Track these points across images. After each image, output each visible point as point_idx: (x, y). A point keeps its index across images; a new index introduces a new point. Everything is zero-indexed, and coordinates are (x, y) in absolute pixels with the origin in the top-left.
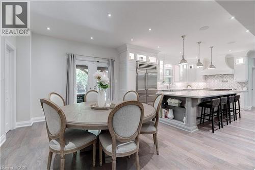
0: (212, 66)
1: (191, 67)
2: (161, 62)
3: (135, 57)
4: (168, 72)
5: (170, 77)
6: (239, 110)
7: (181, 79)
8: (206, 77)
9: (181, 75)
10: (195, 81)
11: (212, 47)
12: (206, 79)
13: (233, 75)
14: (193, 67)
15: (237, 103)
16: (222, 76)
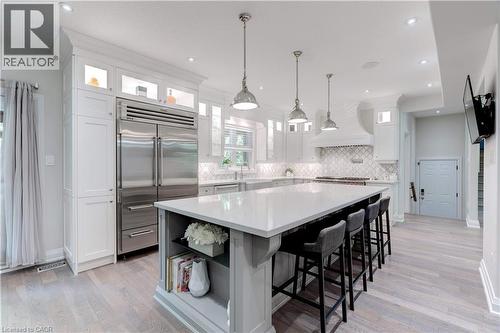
0: (330, 123)
1: (292, 128)
2: (217, 111)
3: (114, 82)
4: (240, 138)
5: (246, 149)
6: (388, 233)
7: (270, 156)
8: (322, 151)
9: (271, 147)
10: (299, 159)
11: (330, 76)
12: (321, 155)
13: (371, 147)
14: (296, 129)
15: (384, 216)
16: (353, 148)
